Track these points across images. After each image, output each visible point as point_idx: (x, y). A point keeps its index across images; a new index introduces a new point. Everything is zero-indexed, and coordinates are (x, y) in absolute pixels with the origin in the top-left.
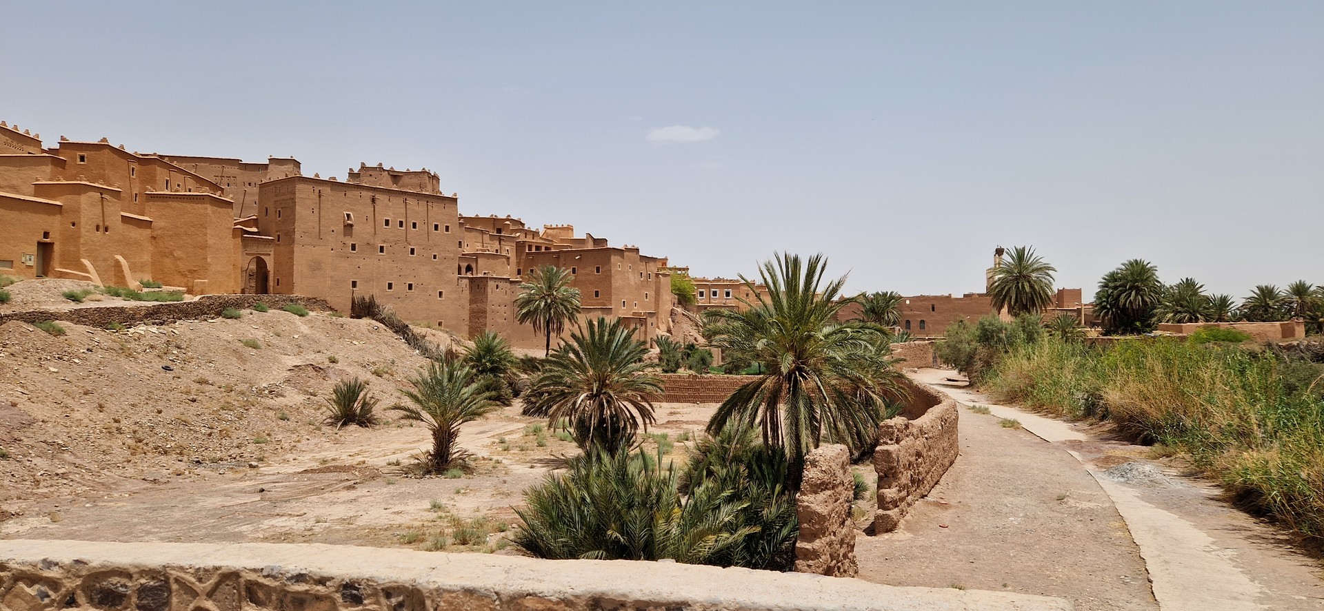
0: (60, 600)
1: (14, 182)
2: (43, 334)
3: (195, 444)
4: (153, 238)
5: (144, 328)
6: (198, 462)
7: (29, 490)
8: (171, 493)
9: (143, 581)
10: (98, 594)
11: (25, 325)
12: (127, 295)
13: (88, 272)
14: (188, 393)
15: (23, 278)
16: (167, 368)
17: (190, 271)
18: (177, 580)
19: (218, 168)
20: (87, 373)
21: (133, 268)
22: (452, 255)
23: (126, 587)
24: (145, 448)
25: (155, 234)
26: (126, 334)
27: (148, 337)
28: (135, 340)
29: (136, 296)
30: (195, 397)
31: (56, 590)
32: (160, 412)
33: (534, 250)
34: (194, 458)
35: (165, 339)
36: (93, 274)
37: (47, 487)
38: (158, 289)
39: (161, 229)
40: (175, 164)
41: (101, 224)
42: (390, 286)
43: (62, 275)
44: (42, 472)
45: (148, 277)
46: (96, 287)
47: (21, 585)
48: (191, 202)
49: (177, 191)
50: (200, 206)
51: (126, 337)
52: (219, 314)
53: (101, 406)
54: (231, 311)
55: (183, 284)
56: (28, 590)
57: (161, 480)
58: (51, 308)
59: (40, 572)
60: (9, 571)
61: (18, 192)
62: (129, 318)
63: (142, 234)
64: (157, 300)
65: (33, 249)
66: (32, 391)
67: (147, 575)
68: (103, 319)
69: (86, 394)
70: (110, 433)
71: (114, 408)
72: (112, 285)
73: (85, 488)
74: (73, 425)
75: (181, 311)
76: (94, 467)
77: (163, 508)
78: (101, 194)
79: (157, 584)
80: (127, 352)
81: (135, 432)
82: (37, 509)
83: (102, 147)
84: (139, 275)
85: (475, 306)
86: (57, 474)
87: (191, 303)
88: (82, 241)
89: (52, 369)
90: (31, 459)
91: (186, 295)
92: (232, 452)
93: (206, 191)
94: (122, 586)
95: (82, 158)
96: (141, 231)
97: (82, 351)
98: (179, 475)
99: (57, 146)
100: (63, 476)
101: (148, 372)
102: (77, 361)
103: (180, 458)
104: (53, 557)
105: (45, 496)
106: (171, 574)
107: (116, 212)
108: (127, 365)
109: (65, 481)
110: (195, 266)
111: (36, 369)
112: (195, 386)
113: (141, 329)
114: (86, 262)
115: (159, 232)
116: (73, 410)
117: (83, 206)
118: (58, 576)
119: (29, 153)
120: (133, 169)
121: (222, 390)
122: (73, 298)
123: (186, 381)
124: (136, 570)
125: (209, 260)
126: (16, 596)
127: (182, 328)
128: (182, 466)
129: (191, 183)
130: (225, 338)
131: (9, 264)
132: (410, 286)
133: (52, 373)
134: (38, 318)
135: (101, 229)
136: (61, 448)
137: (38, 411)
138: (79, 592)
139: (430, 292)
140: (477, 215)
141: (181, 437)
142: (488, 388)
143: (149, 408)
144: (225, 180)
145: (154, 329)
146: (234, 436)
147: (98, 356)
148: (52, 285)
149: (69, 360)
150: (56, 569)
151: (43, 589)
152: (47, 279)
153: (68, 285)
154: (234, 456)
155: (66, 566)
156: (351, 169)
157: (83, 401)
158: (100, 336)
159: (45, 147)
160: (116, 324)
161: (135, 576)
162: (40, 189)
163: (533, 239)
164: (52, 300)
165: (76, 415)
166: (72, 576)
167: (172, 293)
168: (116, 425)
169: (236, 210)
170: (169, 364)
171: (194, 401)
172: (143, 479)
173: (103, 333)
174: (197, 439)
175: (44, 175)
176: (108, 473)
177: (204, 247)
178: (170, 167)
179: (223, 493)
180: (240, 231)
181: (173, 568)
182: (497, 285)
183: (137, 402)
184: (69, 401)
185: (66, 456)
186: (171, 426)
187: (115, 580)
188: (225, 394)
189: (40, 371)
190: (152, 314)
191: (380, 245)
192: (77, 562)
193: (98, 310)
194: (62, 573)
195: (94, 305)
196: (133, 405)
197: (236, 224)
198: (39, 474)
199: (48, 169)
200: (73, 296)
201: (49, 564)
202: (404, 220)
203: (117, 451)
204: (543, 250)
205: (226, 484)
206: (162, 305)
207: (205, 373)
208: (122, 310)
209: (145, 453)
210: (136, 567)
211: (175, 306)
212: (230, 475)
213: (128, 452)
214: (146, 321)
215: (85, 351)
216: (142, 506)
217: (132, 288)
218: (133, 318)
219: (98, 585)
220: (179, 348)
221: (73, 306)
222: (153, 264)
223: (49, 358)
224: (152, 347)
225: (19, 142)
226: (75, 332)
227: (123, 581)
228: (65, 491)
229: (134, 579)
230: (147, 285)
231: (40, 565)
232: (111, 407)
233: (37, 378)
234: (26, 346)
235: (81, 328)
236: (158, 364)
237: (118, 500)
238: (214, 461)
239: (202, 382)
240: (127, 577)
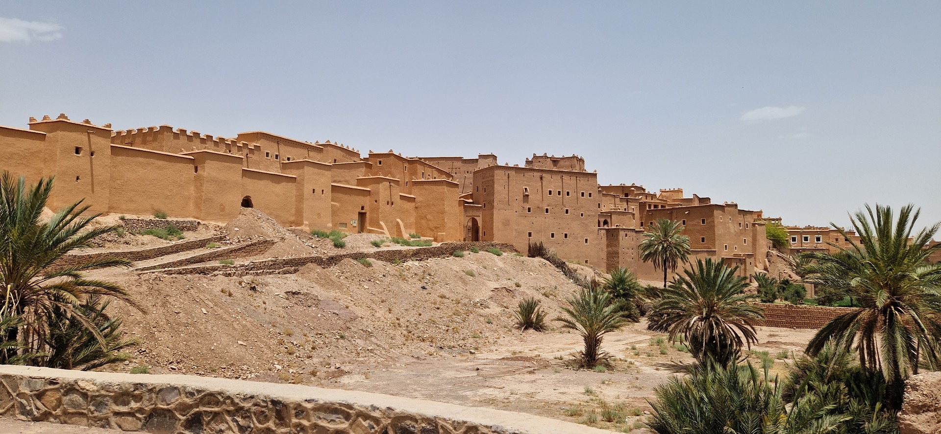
0: (380, 431)
1: (347, 178)
2: (362, 266)
3: (439, 337)
4: (416, 208)
5: (411, 263)
6: (441, 348)
7: (355, 359)
8: (427, 366)
9: (424, 425)
10: (400, 430)
11: (353, 261)
12: (403, 243)
13: (383, 229)
14: (435, 303)
15: (351, 233)
16: (424, 288)
17: (435, 228)
18: (442, 427)
19: (450, 163)
20: (383, 289)
21: (406, 227)
22: (594, 213)
23: (414, 427)
24: (413, 336)
25: (417, 205)
26: (402, 266)
27: (414, 268)
28: (407, 270)
29: (407, 243)
30: (439, 306)
31: (378, 425)
32: (420, 315)
33: (652, 208)
34: (438, 345)
35: (423, 269)
36: (386, 231)
37: (363, 357)
38: (419, 239)
39: (420, 202)
40: (427, 162)
41: (390, 201)
42: (553, 235)
43: (370, 231)
44: (361, 348)
45: (413, 232)
46: (388, 238)
47: (360, 419)
48: (436, 185)
49: (428, 179)
50: (440, 187)
51: (402, 268)
52: (451, 254)
53: (390, 310)
54: (458, 252)
55: (431, 236)
56: (364, 423)
57: (421, 357)
58: (365, 251)
59: (370, 412)
60: (354, 410)
61: (349, 184)
62: (403, 257)
63: (410, 206)
64: (418, 246)
65: (356, 216)
66: (356, 300)
67: (425, 421)
68: (391, 257)
69: (382, 302)
70: (394, 326)
71: (396, 311)
72: (395, 237)
73: (382, 359)
74: (376, 320)
75: (431, 252)
76: (387, 347)
77: (423, 376)
78: (390, 183)
79: (431, 428)
80: (403, 277)
81: (407, 326)
82: (358, 370)
83: (390, 155)
84: (409, 230)
85: (610, 249)
86: (368, 350)
87: (436, 247)
88: (380, 211)
89: (366, 287)
90: (355, 340)
91: (433, 243)
92: (460, 342)
93: (444, 178)
94: (412, 427)
95: (380, 163)
96: (409, 204)
97: (380, 276)
98: (431, 355)
99: (368, 156)
100: (371, 351)
101: (414, 290)
102: (378, 282)
103: (431, 345)
104: (376, 404)
105: (362, 362)
106: (439, 423)
107: (398, 192)
108: (403, 285)
109: (372, 354)
110: (438, 225)
111: (358, 286)
112: (439, 299)
113: (410, 263)
114: (382, 223)
115: (419, 204)
116: (376, 312)
117: (381, 190)
118: (379, 416)
119: (354, 161)
120: (406, 167)
121: (454, 302)
122: (376, 245)
123: (434, 297)
124: (420, 417)
125: (446, 221)
126: (358, 426)
127: (431, 262)
128: (432, 350)
129: (436, 174)
130: (455, 269)
131: (345, 225)
132: (566, 236)
133: (365, 289)
134: (359, 257)
135: (390, 204)
136: (370, 334)
137: (359, 311)
138: (389, 427)
139: (579, 240)
140: (611, 185)
141: (431, 332)
142: (621, 308)
143: (415, 312)
144: (454, 170)
145: (417, 263)
146: (461, 332)
147: (388, 279)
148: (365, 237)
149: (374, 282)
150: (378, 411)
151: (371, 423)
152: (363, 234)
153: (374, 237)
154: (461, 345)
155: (383, 410)
156: (527, 159)
157: (381, 306)
158: (390, 268)
159: (362, 157)
160: (397, 260)
161: (419, 421)
162: (360, 182)
163: (652, 200)
164: (366, 246)
165: (378, 315)
166: (386, 417)
167: (426, 241)
168: (397, 321)
169: (461, 189)
170: (425, 285)
171: (438, 308)
172: (412, 356)
173: (391, 266)
174: (440, 333)
175: (361, 174)
176: (394, 351)
177: (443, 212)
178: (424, 164)
179: (456, 369)
180: (462, 202)
181: (440, 419)
182: (626, 234)
183: (408, 308)
184: (374, 306)
185: (373, 339)
186: (426, 324)
187: (408, 422)
188: (455, 305)
189: (360, 288)
190: (415, 254)
191: (546, 208)
192: (389, 408)
193: (388, 252)
194: (381, 415)
195: (386, 249)
196: (406, 310)
197: (460, 198)
198: (359, 349)
199: (363, 170)
200: (376, 244)
201: (374, 408)
202: (561, 190)
203: (398, 337)
204: (660, 208)
205: (457, 363)
206: (421, 249)
207: (444, 291)
208: (400, 252)
209: (413, 340)
210: (420, 415)
211: (428, 250)
212: (459, 357)
213: (404, 339)
214: (412, 258)
215: (382, 276)
216: (411, 373)
217: (405, 239)
218: (406, 257)
219: (399, 424)
220: (430, 275)
221: (376, 249)
222: (416, 224)
223: (364, 280)
224: (416, 274)
225: (349, 155)
226: (378, 264)
227: (413, 423)
228: (372, 360)
229: (418, 423)
230: (413, 237)
231: (370, 408)
232: (395, 310)
233: (358, 292)
234: (353, 273)
235: (380, 263)
236: (419, 285)
237: (399, 368)
238: (450, 347)
239: (443, 297)
240: (415, 422)
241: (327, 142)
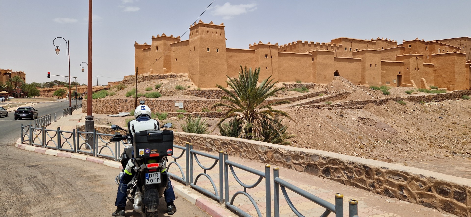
0: (426, 189)
1: (390, 57)
2: (400, 105)
3: (453, 146)
4: (435, 71)
5: (432, 103)
6: (454, 153)
7: (398, 154)
8: (444, 163)
9: (456, 189)
10: (439, 190)
11: (394, 102)
12: (426, 91)
13: (413, 84)
14: (449, 127)
15: (393, 87)
16: (441, 118)
17: (448, 82)
18: (469, 192)
19: (459, 41)
20: (413, 118)
21: (428, 82)
23: (449, 190)
24: (434, 145)
25: (435, 69)
26: (426, 105)
27: (434, 106)
28: (429, 107)
29: (429, 92)
30: (452, 129)
31: (425, 185)
32: (439, 133)
34: (452, 151)
35: (440, 107)
36: (414, 85)
37: (403, 154)
38: (436, 89)
39: (437, 67)
40: (442, 43)
41: (417, 67)
43: (404, 86)
45: (433, 85)
46: (415, 89)
47: (413, 181)
48: (448, 56)
49: (443, 52)
50: (452, 57)
51: (426, 106)
52: (460, 98)
53: (418, 129)
54: (466, 96)
55: (446, 87)
56: (416, 183)
57: (440, 157)
58: (402, 96)
59: (420, 178)
60: (410, 176)
61: (391, 60)
62: (427, 99)
63: (430, 70)
64: (436, 93)
65: (396, 78)
66: (397, 123)
67: (457, 187)
68: (418, 100)
69: (413, 125)
70: (422, 139)
72: (421, 88)
73: (414, 156)
74: (410, 135)
75: (445, 97)
76: (417, 149)
77: (442, 168)
78: (416, 57)
79: (461, 191)
80: (427, 111)
81: (430, 139)
82: (400, 160)
83: (417, 41)
84: (430, 84)
86: (406, 150)
87: (449, 94)
88: (410, 74)
89: (403, 116)
90: (397, 144)
91: (447, 91)
92: (467, 151)
93: (454, 51)
94: (448, 189)
95: (410, 46)
96: (430, 68)
97: (412, 110)
98: (447, 157)
99: (402, 43)
100: (407, 151)
101: (434, 118)
102: (410, 114)
103: (447, 151)
104: (424, 174)
105: (402, 157)
106: (466, 189)
107: (422, 62)
108: (427, 116)
109: (408, 153)
110: (450, 80)
111: (398, 116)
112: (452, 125)
113: (431, 103)
114: (412, 81)
115: (437, 68)
116: (410, 130)
117: (411, 62)
118: (425, 181)
119: (394, 47)
120: (427, 47)
121: (463, 127)
122: (408, 93)
123: (448, 123)
124: (453, 185)
125: (456, 77)
126: (412, 184)
127: (446, 103)
128: (448, 154)
129: (448, 49)
130: (463, 107)
131: (389, 83)
133: (403, 117)
134: (398, 100)
135: (417, 69)
136: (407, 142)
137: (399, 129)
138: (432, 187)
141: (447, 143)
143: (435, 131)
144: (462, 46)
145: (436, 103)
146: (468, 145)
147: (417, 112)
148: (402, 89)
149: (408, 113)
150: (424, 178)
151: (420, 184)
152: (400, 87)
153: (407, 89)
155: (428, 178)
157: (413, 127)
158: (417, 106)
159: (398, 44)
160: (422, 101)
161: (453, 187)
162: (398, 58)
164: (402, 94)
165: (411, 132)
166: (430, 182)
167: (441, 90)
168: (423, 136)
169: (467, 57)
170: (441, 116)
172: (434, 156)
173: (418, 105)
174: (453, 144)
175: (398, 54)
176: (422, 152)
177: (454, 72)
178: (440, 44)
179: (465, 166)
180: (469, 65)
181: (467, 187)
183: (430, 129)
184: (408, 127)
185: (408, 145)
186: (443, 139)
187: (445, 186)
188: (464, 128)
189: (399, 117)
190: (434, 98)
192: (432, 177)
193: (416, 97)
194: (427, 180)
195: (415, 95)
197: (467, 62)
198: (400, 149)
199: (399, 51)
200: (408, 92)
201: (422, 176)
203: (424, 145)
205: (466, 163)
206: (438, 95)
207: (455, 120)
208: (424, 97)
209: (434, 147)
210: (453, 184)
211: (444, 95)
212: (467, 160)
213: (428, 146)
214: (433, 100)
215: (413, 110)
216: (434, 165)
217: (427, 89)
218: (428, 100)
219: (439, 187)
220: (445, 110)
221: (408, 96)
222: (434, 80)
223: (402, 112)
224: (435, 110)
225: (391, 44)
226: (410, 104)
227: (448, 187)
228: (408, 156)
229: (452, 188)
230: (433, 88)
231: (419, 176)
232: (422, 129)
233: (398, 119)
234: (395, 109)
235: (411, 103)
236: (437, 116)
237: (425, 162)
238: (460, 153)
239: (455, 123)
240: (450, 187)
241: (378, 38)
